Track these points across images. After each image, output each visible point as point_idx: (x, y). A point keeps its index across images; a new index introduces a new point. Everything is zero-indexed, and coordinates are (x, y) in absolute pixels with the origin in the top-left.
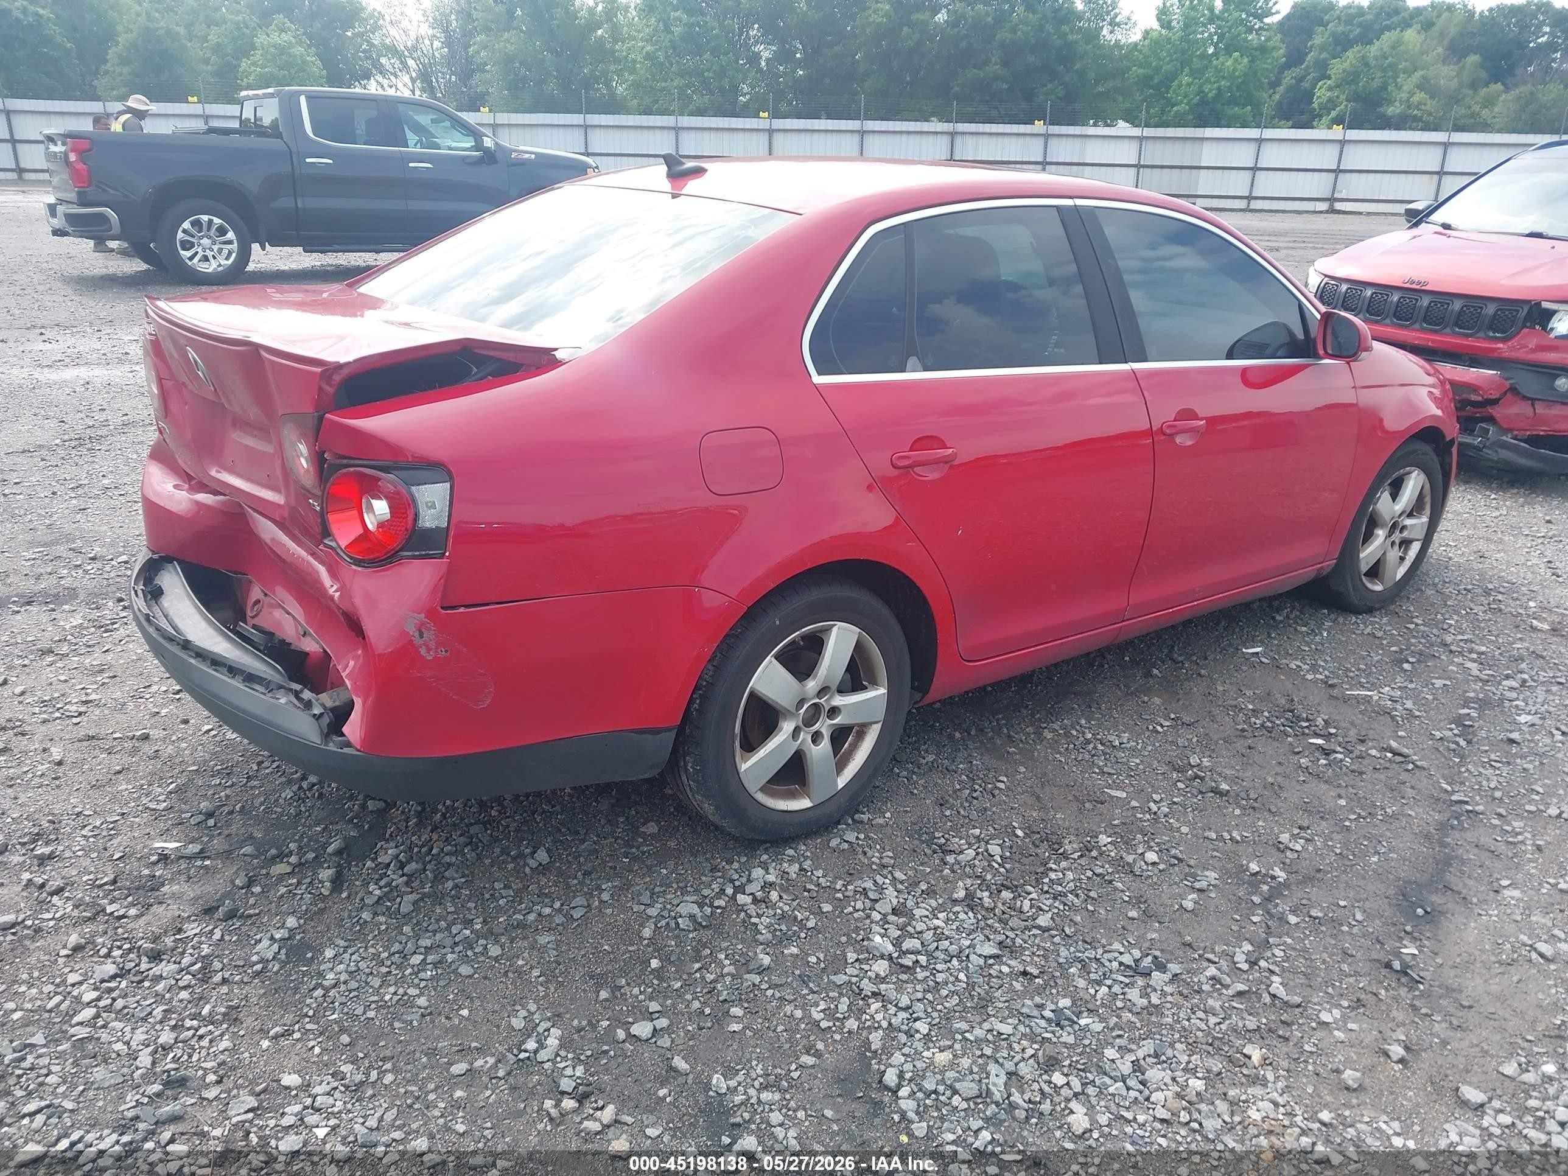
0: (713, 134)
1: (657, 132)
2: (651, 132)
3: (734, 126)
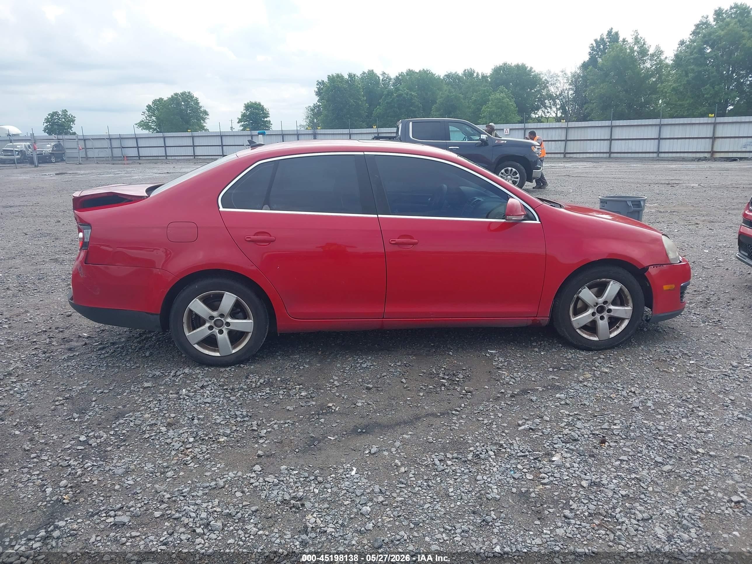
0: (681, 127)
1: (650, 128)
2: (646, 128)
3: (694, 122)
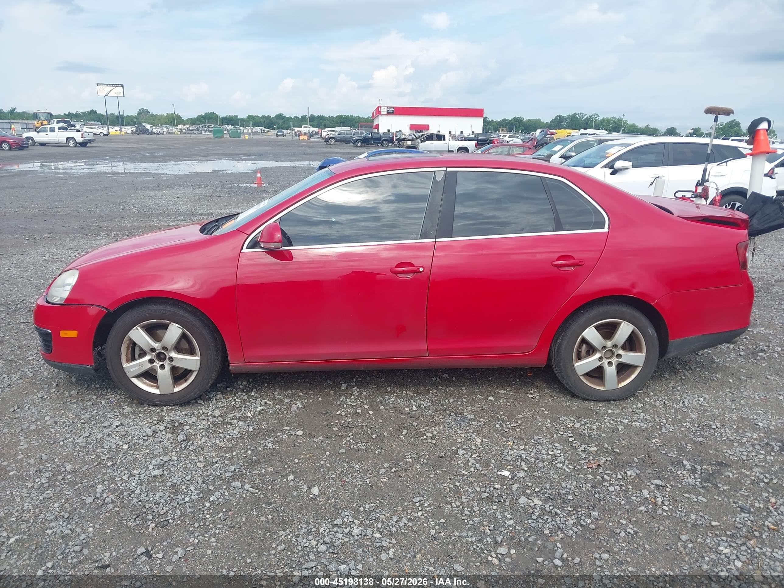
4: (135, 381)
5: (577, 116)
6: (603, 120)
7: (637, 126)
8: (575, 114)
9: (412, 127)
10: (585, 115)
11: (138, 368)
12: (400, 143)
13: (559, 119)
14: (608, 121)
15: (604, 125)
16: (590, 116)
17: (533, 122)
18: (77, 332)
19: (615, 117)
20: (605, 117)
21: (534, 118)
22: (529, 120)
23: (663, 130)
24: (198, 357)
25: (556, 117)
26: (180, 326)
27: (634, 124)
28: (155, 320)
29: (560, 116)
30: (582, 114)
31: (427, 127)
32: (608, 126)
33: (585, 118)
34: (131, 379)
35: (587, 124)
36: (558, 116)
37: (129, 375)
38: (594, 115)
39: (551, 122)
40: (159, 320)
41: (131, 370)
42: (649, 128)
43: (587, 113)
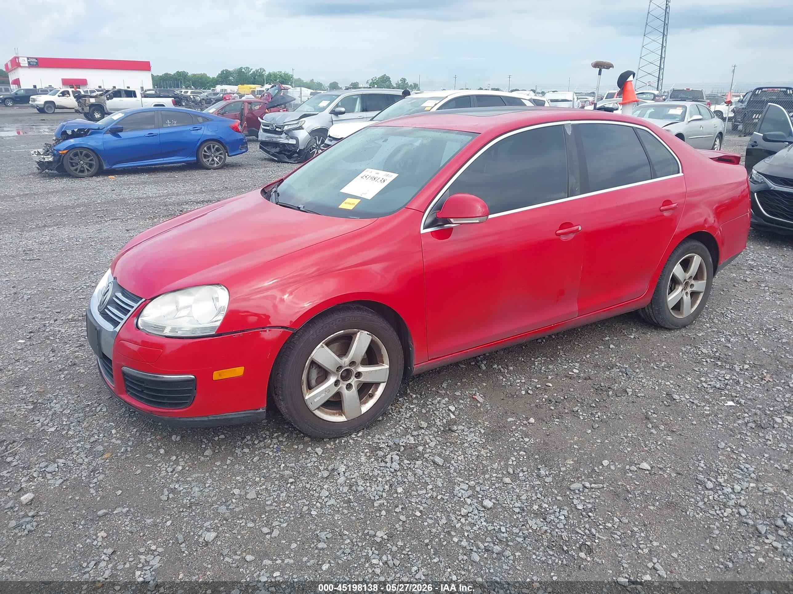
4: (318, 413)
5: (243, 70)
6: (270, 75)
7: (302, 81)
8: (241, 68)
9: (66, 82)
10: (251, 69)
11: (323, 395)
12: (81, 100)
13: (226, 74)
14: (275, 75)
15: (271, 80)
16: (257, 71)
17: (198, 77)
18: (243, 368)
19: (281, 72)
20: (271, 72)
21: (199, 73)
22: (195, 75)
23: (327, 84)
24: (387, 364)
25: (222, 72)
26: (369, 333)
27: (299, 78)
28: (342, 331)
29: (227, 71)
30: (249, 68)
31: (84, 82)
32: (275, 80)
33: (252, 72)
34: (314, 412)
35: (255, 78)
36: (224, 71)
37: (312, 407)
38: (261, 69)
39: (217, 77)
40: (347, 330)
41: (315, 400)
42: (314, 83)
43: (254, 68)
